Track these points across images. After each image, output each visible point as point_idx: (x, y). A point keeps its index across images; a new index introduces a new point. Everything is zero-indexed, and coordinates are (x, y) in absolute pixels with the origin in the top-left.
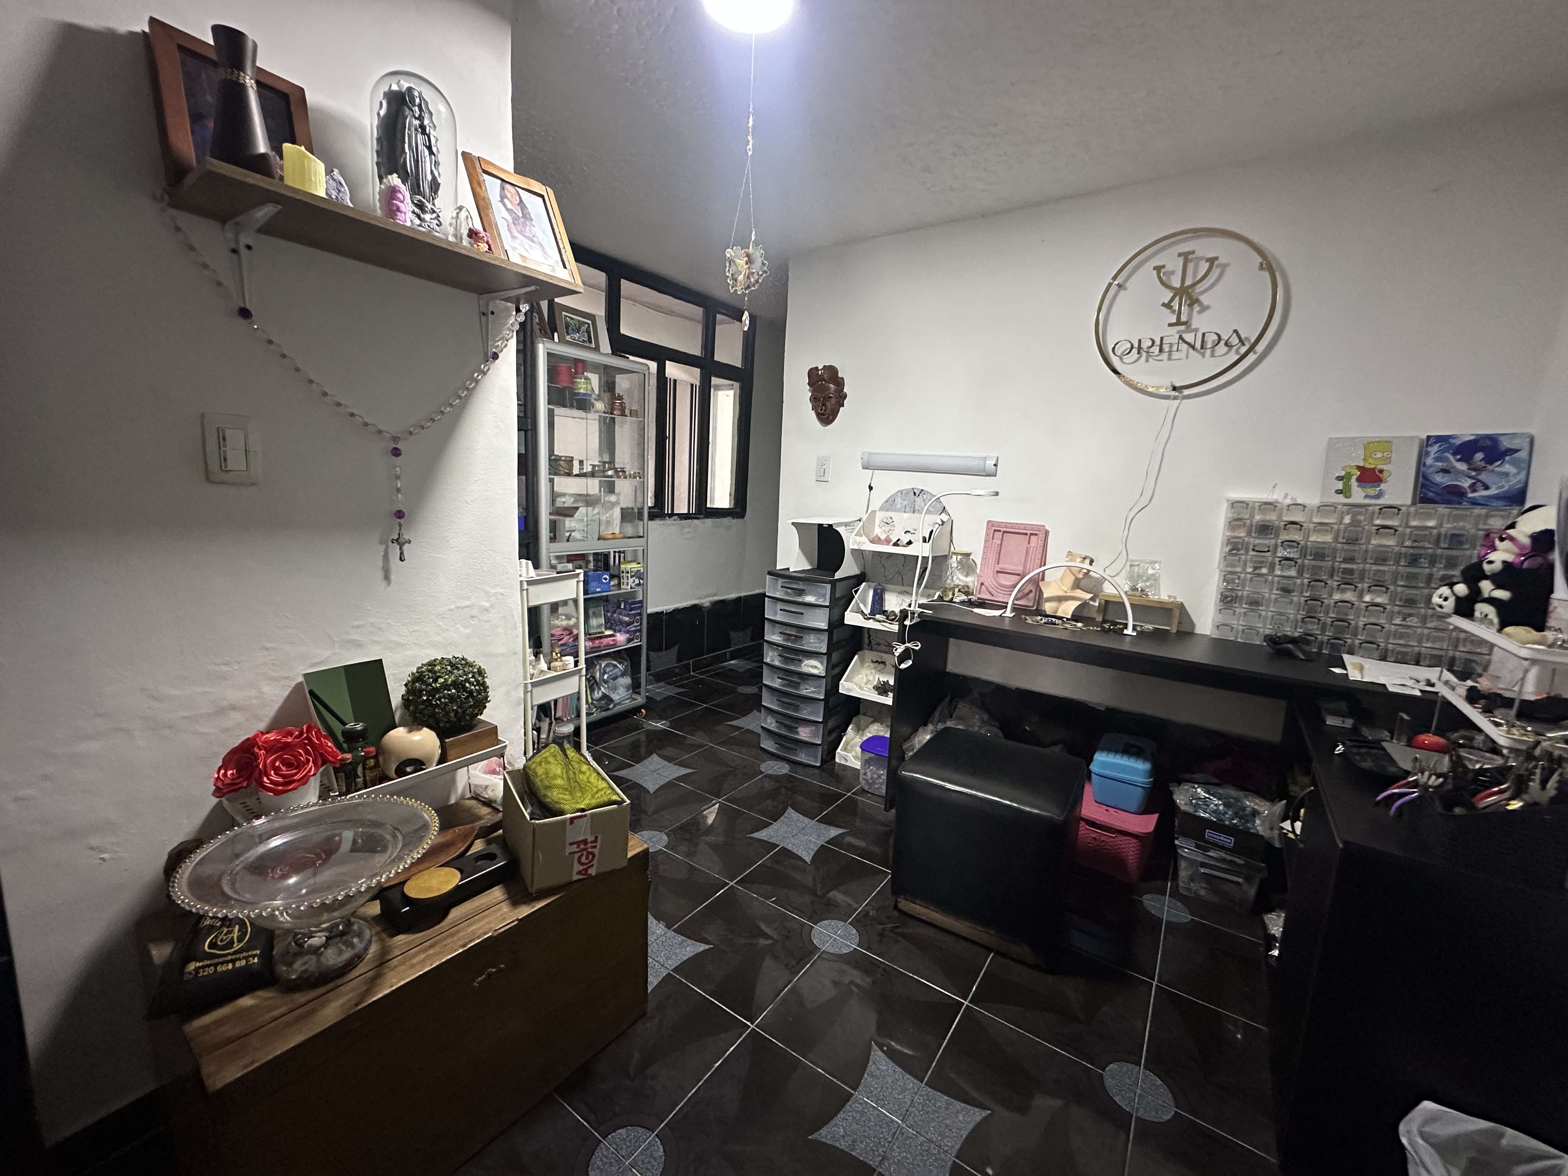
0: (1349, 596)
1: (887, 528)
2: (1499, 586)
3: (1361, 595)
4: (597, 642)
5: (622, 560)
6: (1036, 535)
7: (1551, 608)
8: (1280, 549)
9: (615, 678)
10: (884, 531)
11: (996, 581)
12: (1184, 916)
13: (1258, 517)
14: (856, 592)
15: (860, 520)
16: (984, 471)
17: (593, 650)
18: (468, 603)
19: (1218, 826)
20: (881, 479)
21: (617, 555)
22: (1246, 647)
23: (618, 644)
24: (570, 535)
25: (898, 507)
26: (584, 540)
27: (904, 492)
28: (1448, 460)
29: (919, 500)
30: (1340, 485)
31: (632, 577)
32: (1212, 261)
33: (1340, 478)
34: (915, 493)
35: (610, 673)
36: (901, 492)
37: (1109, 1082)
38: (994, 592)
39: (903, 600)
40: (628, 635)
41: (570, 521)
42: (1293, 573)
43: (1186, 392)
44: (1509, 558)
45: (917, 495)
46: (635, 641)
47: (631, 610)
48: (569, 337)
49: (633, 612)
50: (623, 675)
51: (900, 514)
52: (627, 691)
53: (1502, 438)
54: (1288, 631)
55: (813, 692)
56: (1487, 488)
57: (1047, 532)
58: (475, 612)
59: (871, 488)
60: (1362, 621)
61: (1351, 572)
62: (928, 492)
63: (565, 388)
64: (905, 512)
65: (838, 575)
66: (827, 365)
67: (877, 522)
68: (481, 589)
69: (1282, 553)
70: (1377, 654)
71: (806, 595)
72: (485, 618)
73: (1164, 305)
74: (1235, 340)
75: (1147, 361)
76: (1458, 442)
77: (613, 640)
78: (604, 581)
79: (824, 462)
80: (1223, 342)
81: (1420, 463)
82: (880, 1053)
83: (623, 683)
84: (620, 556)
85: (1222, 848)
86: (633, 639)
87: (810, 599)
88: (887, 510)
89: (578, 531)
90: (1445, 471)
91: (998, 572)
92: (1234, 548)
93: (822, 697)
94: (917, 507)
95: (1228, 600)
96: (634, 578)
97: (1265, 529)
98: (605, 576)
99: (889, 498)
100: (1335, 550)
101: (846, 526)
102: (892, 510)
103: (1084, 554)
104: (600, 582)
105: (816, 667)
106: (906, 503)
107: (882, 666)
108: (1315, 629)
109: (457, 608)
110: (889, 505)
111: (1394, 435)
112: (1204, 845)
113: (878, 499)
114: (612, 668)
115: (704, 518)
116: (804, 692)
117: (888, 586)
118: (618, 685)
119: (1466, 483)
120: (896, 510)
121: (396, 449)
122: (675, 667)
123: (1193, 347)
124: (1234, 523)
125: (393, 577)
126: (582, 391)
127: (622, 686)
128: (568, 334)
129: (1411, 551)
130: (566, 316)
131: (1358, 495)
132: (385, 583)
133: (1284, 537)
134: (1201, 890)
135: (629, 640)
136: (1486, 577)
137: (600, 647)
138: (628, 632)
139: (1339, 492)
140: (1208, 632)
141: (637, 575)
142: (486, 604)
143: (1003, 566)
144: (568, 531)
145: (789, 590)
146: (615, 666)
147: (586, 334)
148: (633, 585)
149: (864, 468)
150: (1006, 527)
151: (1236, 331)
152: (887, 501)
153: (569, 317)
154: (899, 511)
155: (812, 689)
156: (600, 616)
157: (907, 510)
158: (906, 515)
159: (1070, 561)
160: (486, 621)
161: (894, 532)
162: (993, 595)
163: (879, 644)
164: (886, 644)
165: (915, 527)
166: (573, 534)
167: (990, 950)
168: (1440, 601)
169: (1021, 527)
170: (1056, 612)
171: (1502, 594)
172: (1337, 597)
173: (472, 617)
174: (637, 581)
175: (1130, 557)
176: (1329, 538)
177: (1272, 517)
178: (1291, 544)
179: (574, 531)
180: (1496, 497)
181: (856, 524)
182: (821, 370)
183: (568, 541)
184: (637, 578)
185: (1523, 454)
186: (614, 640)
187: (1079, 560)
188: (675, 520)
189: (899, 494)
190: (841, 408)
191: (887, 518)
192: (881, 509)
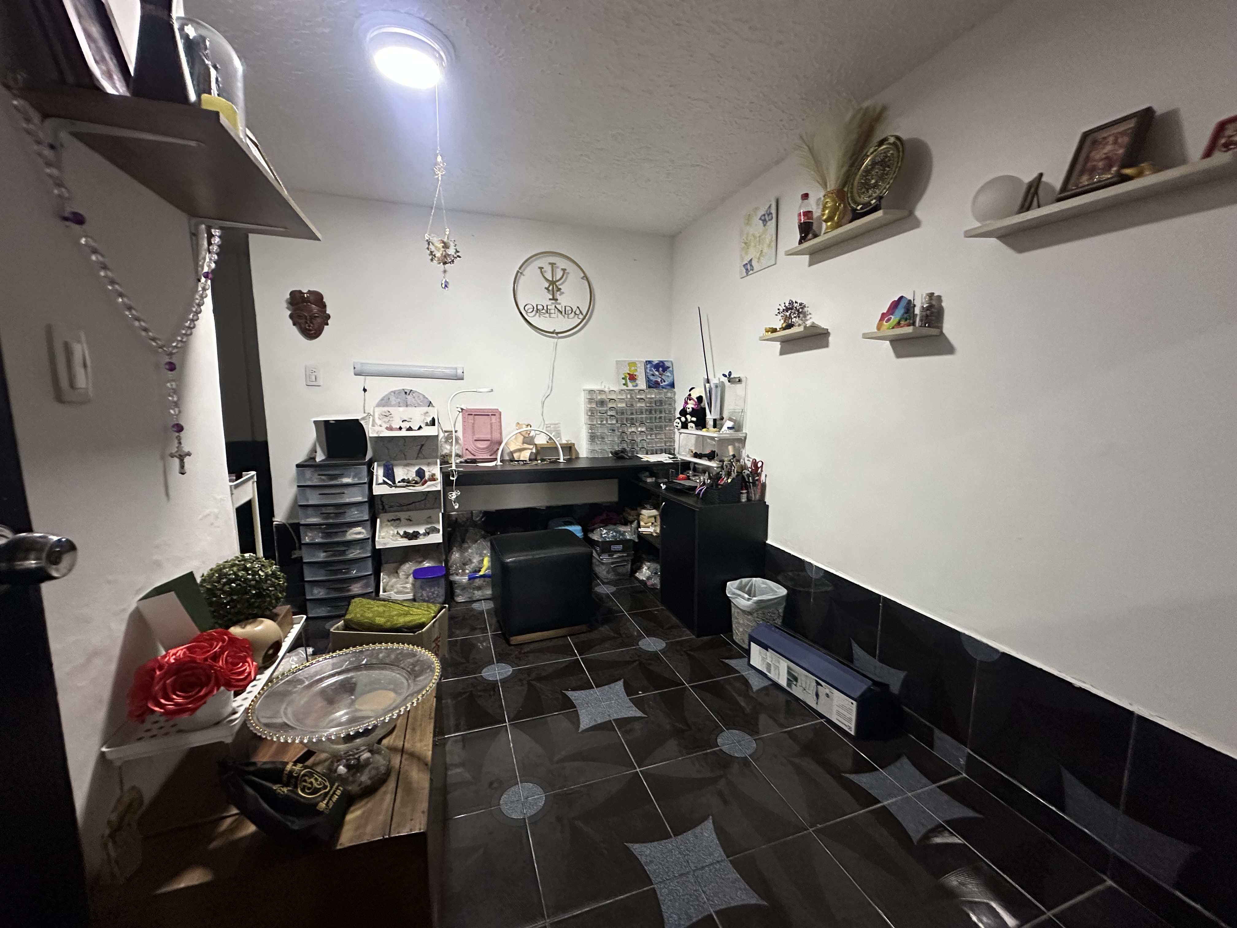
0: (633, 429)
1: (386, 419)
2: (692, 417)
3: (637, 429)
6: (495, 415)
7: (707, 422)
8: (609, 411)
10: (384, 422)
11: (475, 446)
12: (613, 589)
13: (599, 397)
14: (373, 469)
16: (456, 376)
19: (616, 542)
20: (371, 382)
22: (603, 459)
25: (392, 403)
27: (396, 392)
28: (653, 371)
29: (409, 398)
30: (624, 382)
32: (564, 270)
33: (623, 379)
34: (406, 393)
36: (394, 392)
37: (643, 647)
38: (475, 454)
39: (408, 470)
42: (614, 422)
43: (560, 335)
44: (693, 406)
45: (408, 394)
51: (396, 408)
53: (665, 362)
54: (617, 448)
55: (359, 553)
56: (665, 382)
57: (500, 413)
59: (365, 390)
60: (640, 439)
61: (632, 419)
62: (416, 392)
64: (400, 407)
66: (311, 289)
67: (377, 415)
69: (610, 413)
70: (645, 452)
71: (342, 478)
73: (546, 288)
74: (578, 312)
75: (540, 317)
76: (654, 363)
79: (315, 370)
80: (573, 313)
81: (646, 372)
82: (570, 692)
85: (619, 552)
87: (346, 480)
88: (384, 406)
90: (653, 375)
91: (476, 440)
92: (592, 413)
93: (369, 555)
94: (409, 403)
95: (593, 438)
97: (602, 403)
99: (384, 397)
100: (626, 410)
102: (388, 406)
103: (527, 423)
105: (360, 533)
106: (399, 400)
107: (398, 522)
108: (625, 446)
110: (385, 402)
111: (637, 360)
112: (611, 553)
113: (374, 398)
116: (351, 556)
117: (395, 462)
119: (659, 380)
120: (391, 406)
121: (170, 364)
123: (561, 312)
124: (591, 400)
129: (650, 408)
131: (630, 386)
133: (610, 405)
134: (611, 576)
136: (688, 414)
139: (624, 384)
140: (585, 456)
143: (477, 436)
145: (323, 477)
149: (356, 374)
150: (475, 412)
151: (578, 307)
152: (382, 400)
154: (394, 406)
155: (358, 551)
157: (401, 405)
158: (401, 409)
159: (519, 429)
161: (393, 422)
162: (475, 456)
163: (391, 507)
164: (398, 505)
165: (410, 417)
167: (566, 636)
168: (677, 425)
169: (486, 411)
170: (519, 458)
171: (694, 419)
172: (630, 430)
175: (546, 423)
176: (624, 405)
177: (604, 397)
178: (611, 409)
180: (667, 385)
182: (307, 293)
185: (671, 369)
187: (524, 426)
189: (393, 394)
190: (326, 327)
191: (385, 412)
192: (378, 405)
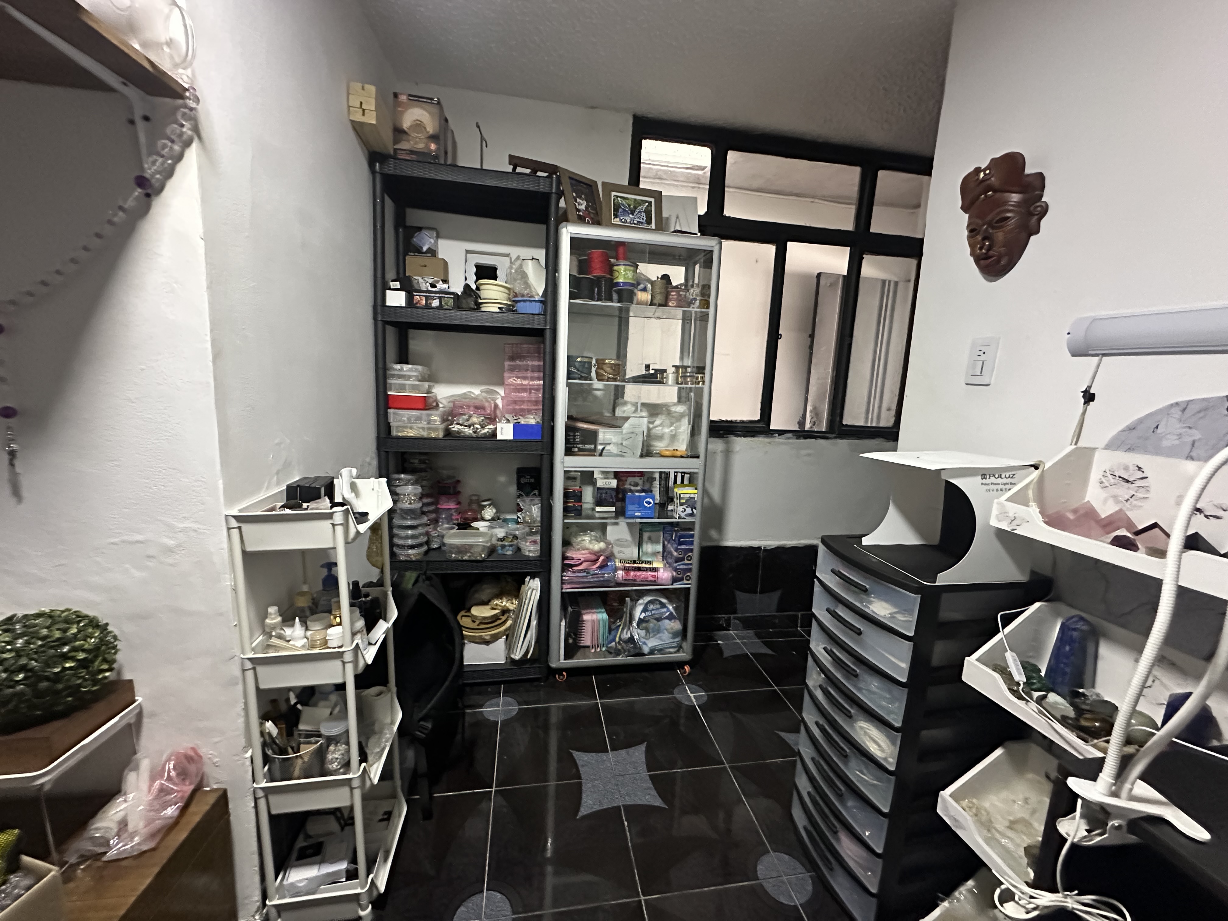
1: (1124, 491)
4: (632, 573)
5: (679, 481)
9: (658, 620)
10: (1115, 497)
14: (1007, 621)
15: (1036, 467)
17: (626, 582)
18: (140, 537)
21: (679, 475)
23: (659, 582)
24: (603, 449)
25: (1166, 443)
26: (623, 456)
27: (1193, 406)
31: (681, 504)
35: (653, 612)
36: (1184, 407)
40: (674, 574)
41: (604, 432)
46: (685, 582)
47: (681, 543)
48: (618, 219)
49: (683, 547)
50: (671, 617)
51: (1174, 460)
52: (673, 638)
58: (152, 551)
59: (1089, 397)
63: (599, 278)
65: (944, 579)
67: (1095, 475)
68: (160, 521)
71: (871, 600)
72: (170, 561)
77: (652, 576)
78: (646, 505)
83: (668, 627)
84: (683, 477)
86: (681, 579)
87: (876, 610)
88: (1130, 450)
89: (614, 444)
93: (886, 810)
96: (684, 507)
98: (648, 500)
99: (1141, 421)
101: (984, 476)
102: (1146, 451)
104: (641, 505)
105: (878, 744)
106: (1196, 435)
109: (123, 542)
110: (1140, 436)
113: (1110, 421)
114: (658, 606)
115: (836, 438)
116: (854, 777)
118: (662, 628)
120: (1158, 451)
122: (774, 617)
125: (25, 493)
126: (621, 280)
127: (666, 630)
128: (616, 216)
130: (618, 196)
132: (13, 501)
135: (675, 580)
137: (635, 580)
138: (676, 570)
141: (689, 503)
142: (171, 543)
144: (601, 444)
146: (663, 605)
147: (643, 214)
148: (683, 515)
149: (1076, 353)
152: (1131, 428)
153: (621, 197)
154: (1171, 452)
156: (657, 542)
160: (171, 565)
166: (608, 447)
173: (149, 557)
174: (689, 511)
179: (609, 444)
181: (1019, 473)
182: (985, 170)
183: (601, 455)
184: (689, 506)
186: (654, 576)
188: (789, 438)
189: (1176, 413)
190: (1033, 238)
191: (1126, 468)
192: (1113, 445)
